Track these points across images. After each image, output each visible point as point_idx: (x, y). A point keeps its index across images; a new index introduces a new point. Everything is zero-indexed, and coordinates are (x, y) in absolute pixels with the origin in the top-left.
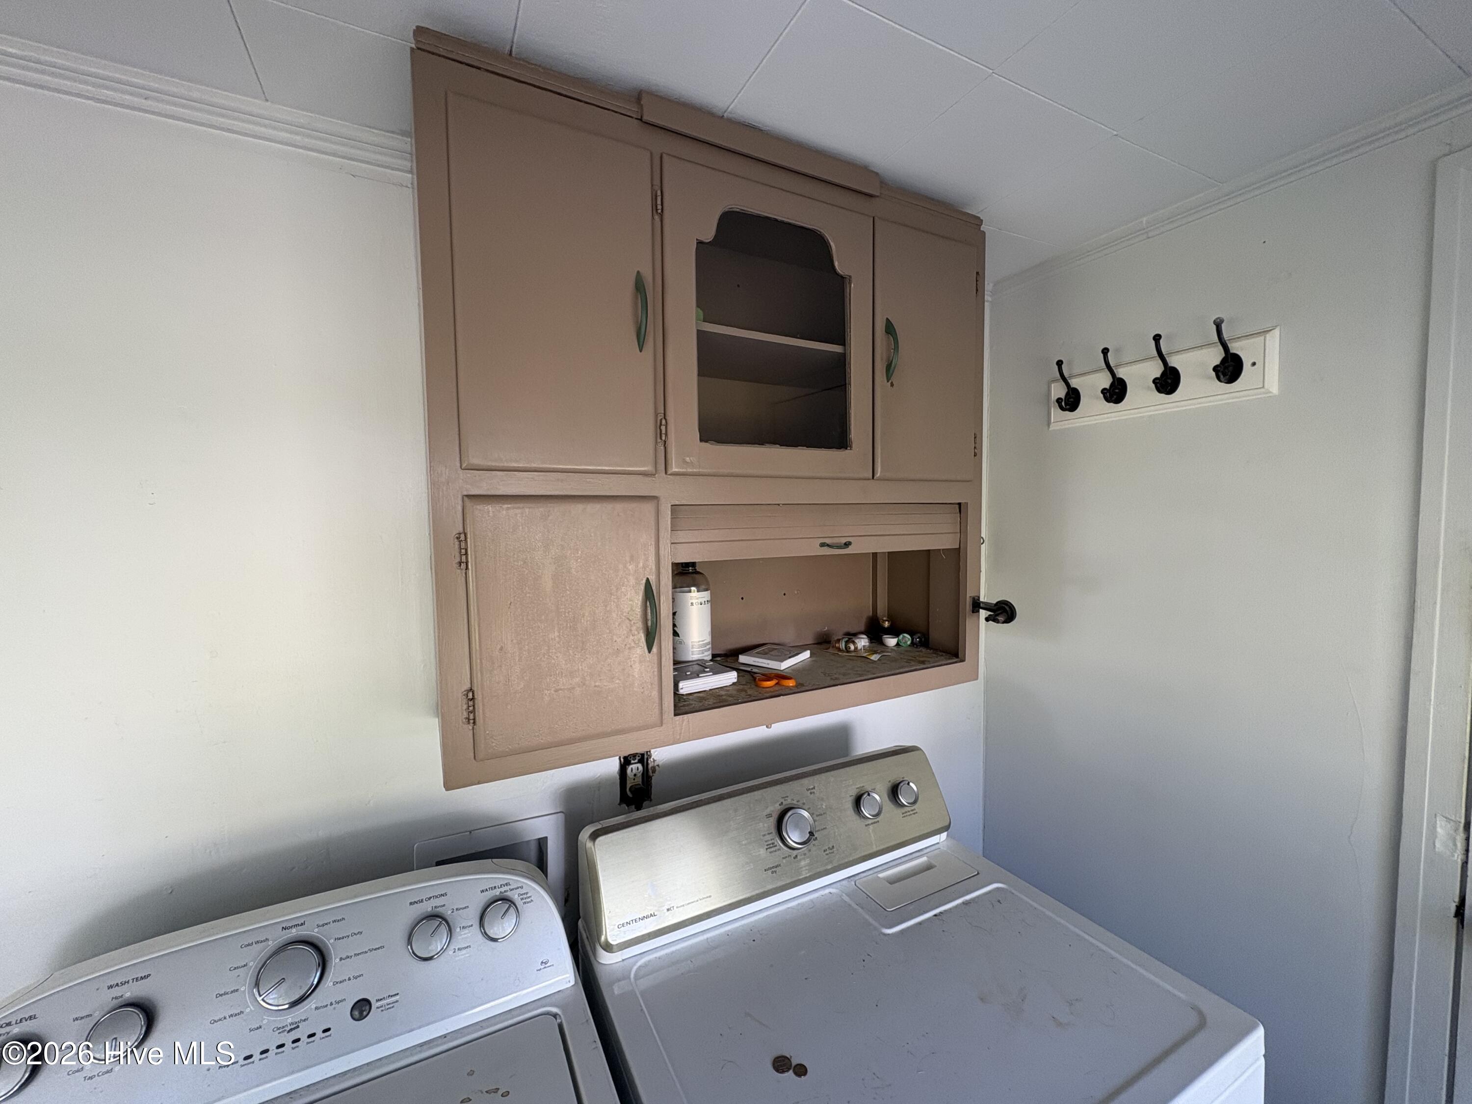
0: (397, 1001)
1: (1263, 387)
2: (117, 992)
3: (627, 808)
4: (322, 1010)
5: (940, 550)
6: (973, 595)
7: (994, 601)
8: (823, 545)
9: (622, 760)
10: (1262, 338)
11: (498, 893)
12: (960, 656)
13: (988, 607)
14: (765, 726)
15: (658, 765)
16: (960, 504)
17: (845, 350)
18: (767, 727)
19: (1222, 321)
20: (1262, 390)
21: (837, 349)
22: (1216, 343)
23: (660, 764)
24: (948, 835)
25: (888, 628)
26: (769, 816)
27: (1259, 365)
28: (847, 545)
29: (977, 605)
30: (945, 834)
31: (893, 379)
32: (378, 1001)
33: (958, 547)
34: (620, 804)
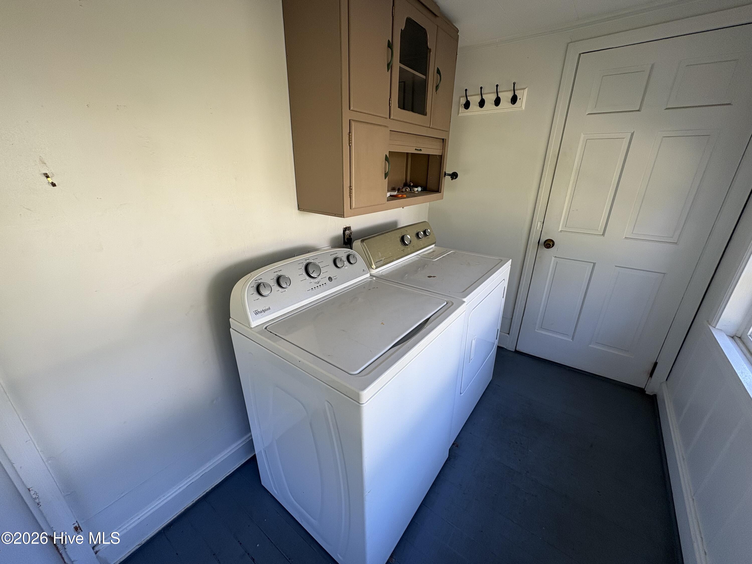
0: (337, 278)
1: (521, 107)
2: (276, 274)
3: (345, 246)
4: (322, 279)
5: (437, 155)
6: (444, 171)
7: (451, 173)
8: (416, 149)
9: (344, 229)
10: (523, 91)
11: (348, 253)
12: (439, 191)
13: (449, 175)
14: (402, 208)
15: (352, 232)
16: (443, 139)
17: (426, 77)
18: (403, 208)
19: (515, 83)
20: (521, 108)
21: (424, 77)
22: (512, 90)
23: (353, 231)
24: (435, 246)
25: (413, 185)
26: (399, 237)
27: (521, 99)
28: (421, 150)
29: (445, 174)
30: (434, 245)
31: (437, 91)
32: (333, 277)
33: (441, 155)
34: (343, 244)
